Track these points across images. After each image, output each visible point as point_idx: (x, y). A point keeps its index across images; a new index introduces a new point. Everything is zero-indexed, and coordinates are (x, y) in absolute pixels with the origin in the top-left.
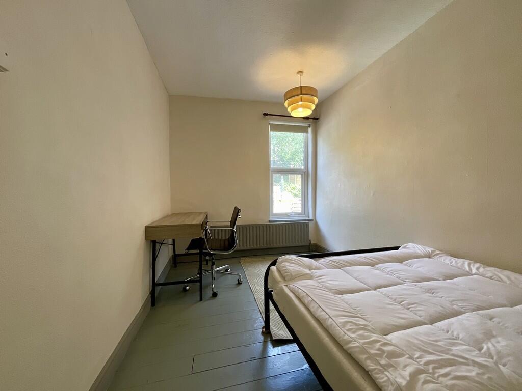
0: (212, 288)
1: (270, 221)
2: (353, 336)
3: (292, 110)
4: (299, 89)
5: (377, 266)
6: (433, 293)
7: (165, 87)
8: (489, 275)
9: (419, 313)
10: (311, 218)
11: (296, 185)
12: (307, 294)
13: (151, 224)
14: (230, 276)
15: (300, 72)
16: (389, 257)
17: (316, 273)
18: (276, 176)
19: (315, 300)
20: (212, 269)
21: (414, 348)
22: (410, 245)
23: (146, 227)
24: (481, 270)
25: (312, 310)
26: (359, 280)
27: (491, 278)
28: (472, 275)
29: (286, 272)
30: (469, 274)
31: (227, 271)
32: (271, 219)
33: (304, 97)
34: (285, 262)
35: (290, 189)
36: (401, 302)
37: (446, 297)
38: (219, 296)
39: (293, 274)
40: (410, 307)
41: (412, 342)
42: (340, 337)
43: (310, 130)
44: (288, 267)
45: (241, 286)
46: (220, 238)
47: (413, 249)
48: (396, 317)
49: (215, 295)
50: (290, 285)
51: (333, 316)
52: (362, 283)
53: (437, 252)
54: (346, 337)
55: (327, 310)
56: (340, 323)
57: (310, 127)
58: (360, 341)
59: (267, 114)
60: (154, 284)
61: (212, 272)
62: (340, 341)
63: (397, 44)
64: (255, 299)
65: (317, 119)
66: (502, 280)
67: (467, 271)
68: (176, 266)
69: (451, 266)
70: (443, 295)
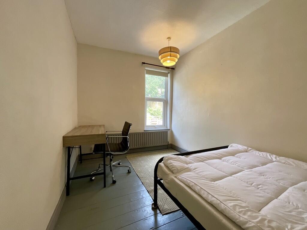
0: (112, 178)
1: (145, 131)
2: (246, 217)
3: (164, 61)
4: (170, 48)
5: (223, 159)
6: (264, 176)
7: (75, 37)
8: (283, 161)
9: (266, 191)
10: (169, 128)
11: (152, 108)
12: (195, 184)
13: (66, 135)
14: (121, 168)
15: (169, 38)
16: (227, 153)
17: (191, 166)
18: (148, 103)
19: (203, 188)
20: (110, 164)
21: (283, 220)
22: (234, 145)
23: (64, 137)
24: (278, 159)
25: (204, 196)
26: (218, 170)
27: (284, 163)
28: (274, 162)
29: (173, 167)
30: (272, 161)
31: (119, 164)
32: (146, 129)
33: (172, 53)
34: (170, 160)
35: (149, 111)
36: (252, 184)
37: (272, 178)
38: (117, 183)
39: (179, 168)
40: (259, 187)
41: (279, 216)
42: (237, 219)
43: (169, 75)
44: (174, 164)
45: (131, 174)
46: (115, 142)
47: (237, 147)
48: (257, 196)
49: (114, 182)
50: (179, 177)
51: (223, 201)
52: (221, 171)
53: (250, 149)
54: (241, 219)
55: (215, 196)
56: (231, 207)
57: (169, 73)
58: (253, 221)
59: (144, 63)
60: (69, 178)
61: (111, 166)
62: (238, 222)
63: (226, 29)
64: (142, 183)
65: (174, 69)
66: (291, 164)
67: (270, 160)
68: (81, 163)
69: (260, 156)
70: (270, 177)
